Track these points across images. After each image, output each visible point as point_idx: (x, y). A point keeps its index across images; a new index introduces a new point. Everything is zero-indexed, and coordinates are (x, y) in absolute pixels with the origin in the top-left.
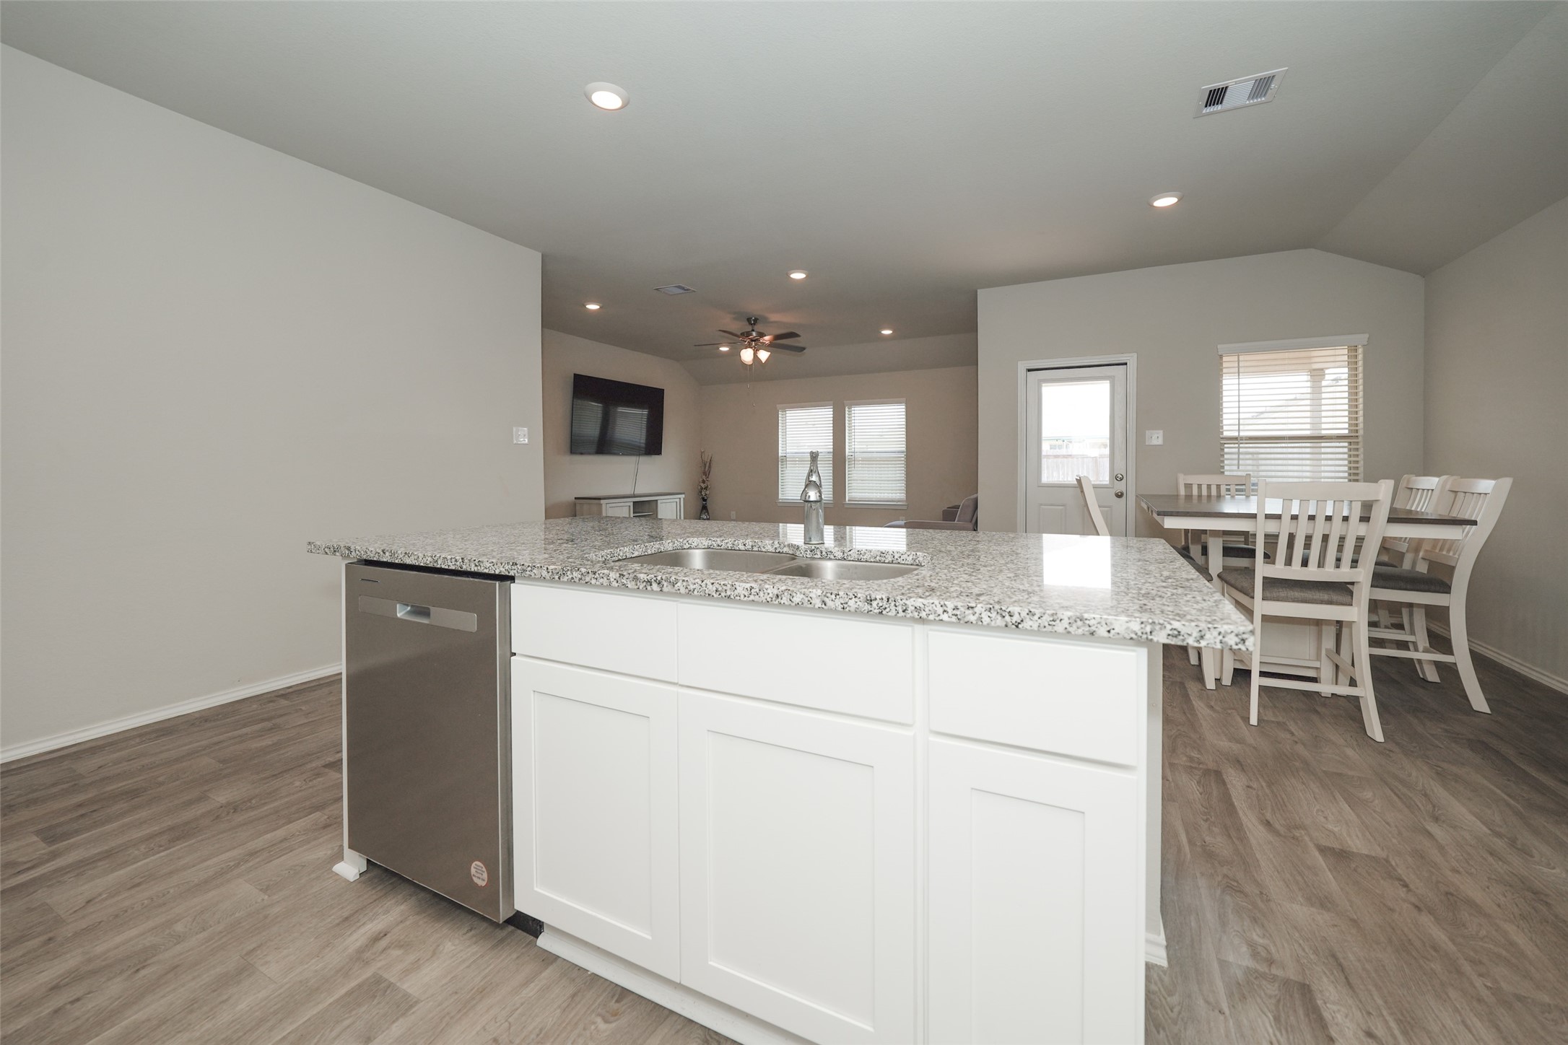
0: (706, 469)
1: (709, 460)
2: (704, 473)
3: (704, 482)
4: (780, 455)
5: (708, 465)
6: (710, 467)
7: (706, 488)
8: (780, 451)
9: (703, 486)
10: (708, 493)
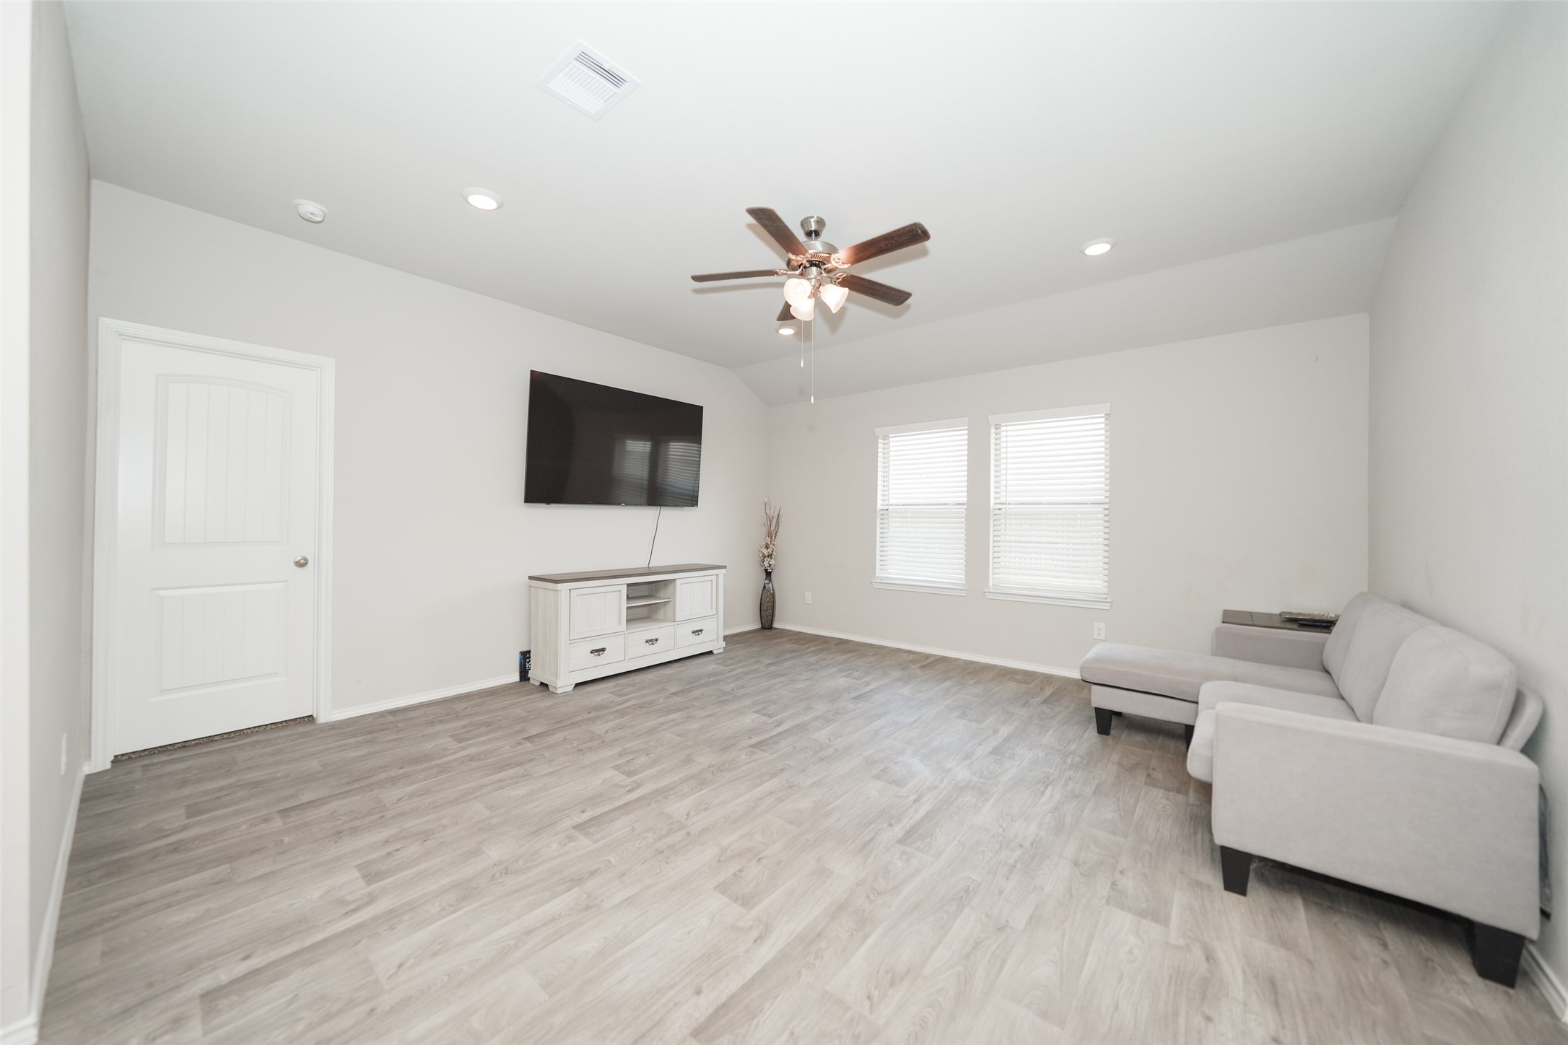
0: (773, 527)
1: (776, 515)
2: (770, 534)
3: (767, 547)
4: (879, 507)
5: (774, 521)
6: (778, 523)
7: (770, 556)
8: (879, 502)
9: (766, 552)
10: (772, 562)
